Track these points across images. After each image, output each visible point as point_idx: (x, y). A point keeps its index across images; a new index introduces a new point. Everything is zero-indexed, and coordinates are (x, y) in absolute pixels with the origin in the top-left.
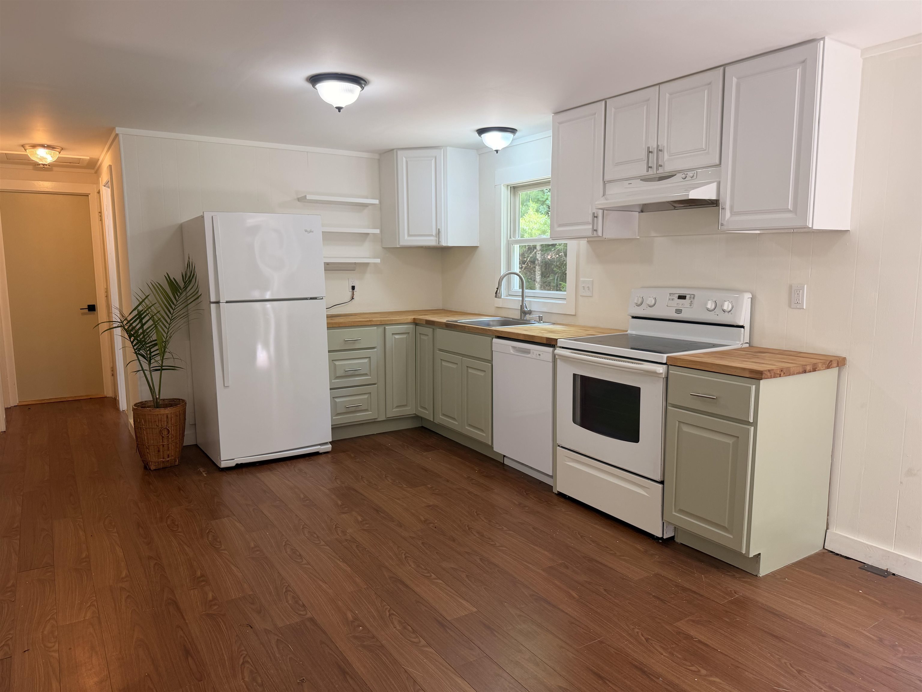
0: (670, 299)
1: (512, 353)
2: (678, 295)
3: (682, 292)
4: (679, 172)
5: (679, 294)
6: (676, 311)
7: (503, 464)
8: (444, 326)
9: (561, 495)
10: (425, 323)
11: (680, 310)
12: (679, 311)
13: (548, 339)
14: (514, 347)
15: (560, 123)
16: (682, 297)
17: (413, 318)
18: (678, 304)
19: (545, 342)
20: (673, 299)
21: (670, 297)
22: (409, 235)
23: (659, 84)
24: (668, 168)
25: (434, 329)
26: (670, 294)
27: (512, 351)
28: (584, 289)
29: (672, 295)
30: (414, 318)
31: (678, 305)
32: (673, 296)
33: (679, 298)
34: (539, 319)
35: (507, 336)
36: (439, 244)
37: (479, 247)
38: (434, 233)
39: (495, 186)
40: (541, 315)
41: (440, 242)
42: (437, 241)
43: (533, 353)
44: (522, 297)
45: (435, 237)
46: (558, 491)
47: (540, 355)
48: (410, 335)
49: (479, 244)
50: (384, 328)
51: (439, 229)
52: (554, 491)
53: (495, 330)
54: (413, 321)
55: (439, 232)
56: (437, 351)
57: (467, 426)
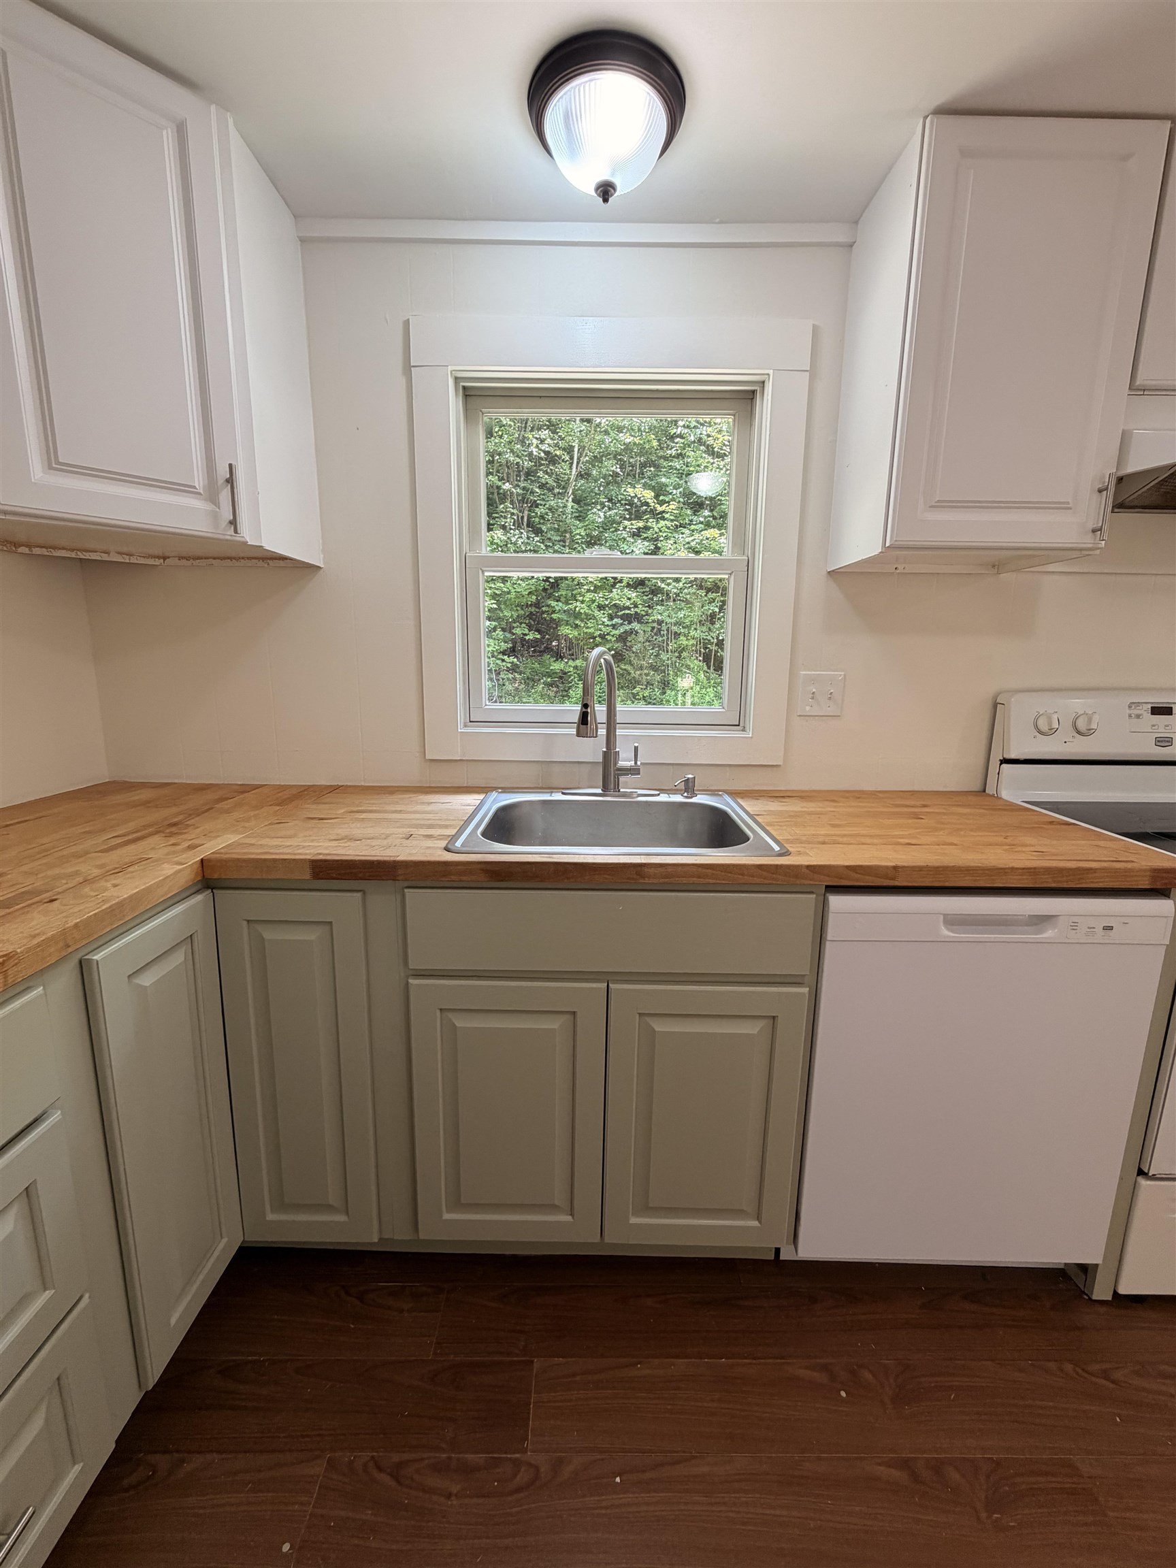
0: (1130, 716)
1: (948, 937)
2: (1149, 706)
3: (1161, 700)
5: (1153, 703)
6: (1159, 741)
11: (1168, 739)
12: (1163, 742)
14: (954, 918)
16: (1158, 711)
17: (200, 854)
18: (1154, 726)
19: (1145, 884)
20: (1138, 716)
21: (1131, 712)
22: (53, 464)
26: (1131, 704)
27: (946, 932)
28: (813, 698)
29: (1134, 706)
30: (202, 860)
31: (1154, 728)
32: (1138, 708)
33: (1153, 713)
34: (686, 790)
35: (927, 882)
36: (231, 531)
37: (322, 571)
38: (199, 481)
39: (408, 368)
40: (690, 776)
41: (233, 523)
42: (215, 517)
43: (1074, 927)
44: (605, 725)
45: (213, 498)
46: (1115, 1293)
47: (1111, 928)
48: (196, 944)
49: (324, 558)
50: (84, 969)
51: (230, 465)
52: (1096, 1296)
53: (848, 867)
54: (199, 878)
55: (230, 481)
56: (411, 981)
57: (636, 1213)
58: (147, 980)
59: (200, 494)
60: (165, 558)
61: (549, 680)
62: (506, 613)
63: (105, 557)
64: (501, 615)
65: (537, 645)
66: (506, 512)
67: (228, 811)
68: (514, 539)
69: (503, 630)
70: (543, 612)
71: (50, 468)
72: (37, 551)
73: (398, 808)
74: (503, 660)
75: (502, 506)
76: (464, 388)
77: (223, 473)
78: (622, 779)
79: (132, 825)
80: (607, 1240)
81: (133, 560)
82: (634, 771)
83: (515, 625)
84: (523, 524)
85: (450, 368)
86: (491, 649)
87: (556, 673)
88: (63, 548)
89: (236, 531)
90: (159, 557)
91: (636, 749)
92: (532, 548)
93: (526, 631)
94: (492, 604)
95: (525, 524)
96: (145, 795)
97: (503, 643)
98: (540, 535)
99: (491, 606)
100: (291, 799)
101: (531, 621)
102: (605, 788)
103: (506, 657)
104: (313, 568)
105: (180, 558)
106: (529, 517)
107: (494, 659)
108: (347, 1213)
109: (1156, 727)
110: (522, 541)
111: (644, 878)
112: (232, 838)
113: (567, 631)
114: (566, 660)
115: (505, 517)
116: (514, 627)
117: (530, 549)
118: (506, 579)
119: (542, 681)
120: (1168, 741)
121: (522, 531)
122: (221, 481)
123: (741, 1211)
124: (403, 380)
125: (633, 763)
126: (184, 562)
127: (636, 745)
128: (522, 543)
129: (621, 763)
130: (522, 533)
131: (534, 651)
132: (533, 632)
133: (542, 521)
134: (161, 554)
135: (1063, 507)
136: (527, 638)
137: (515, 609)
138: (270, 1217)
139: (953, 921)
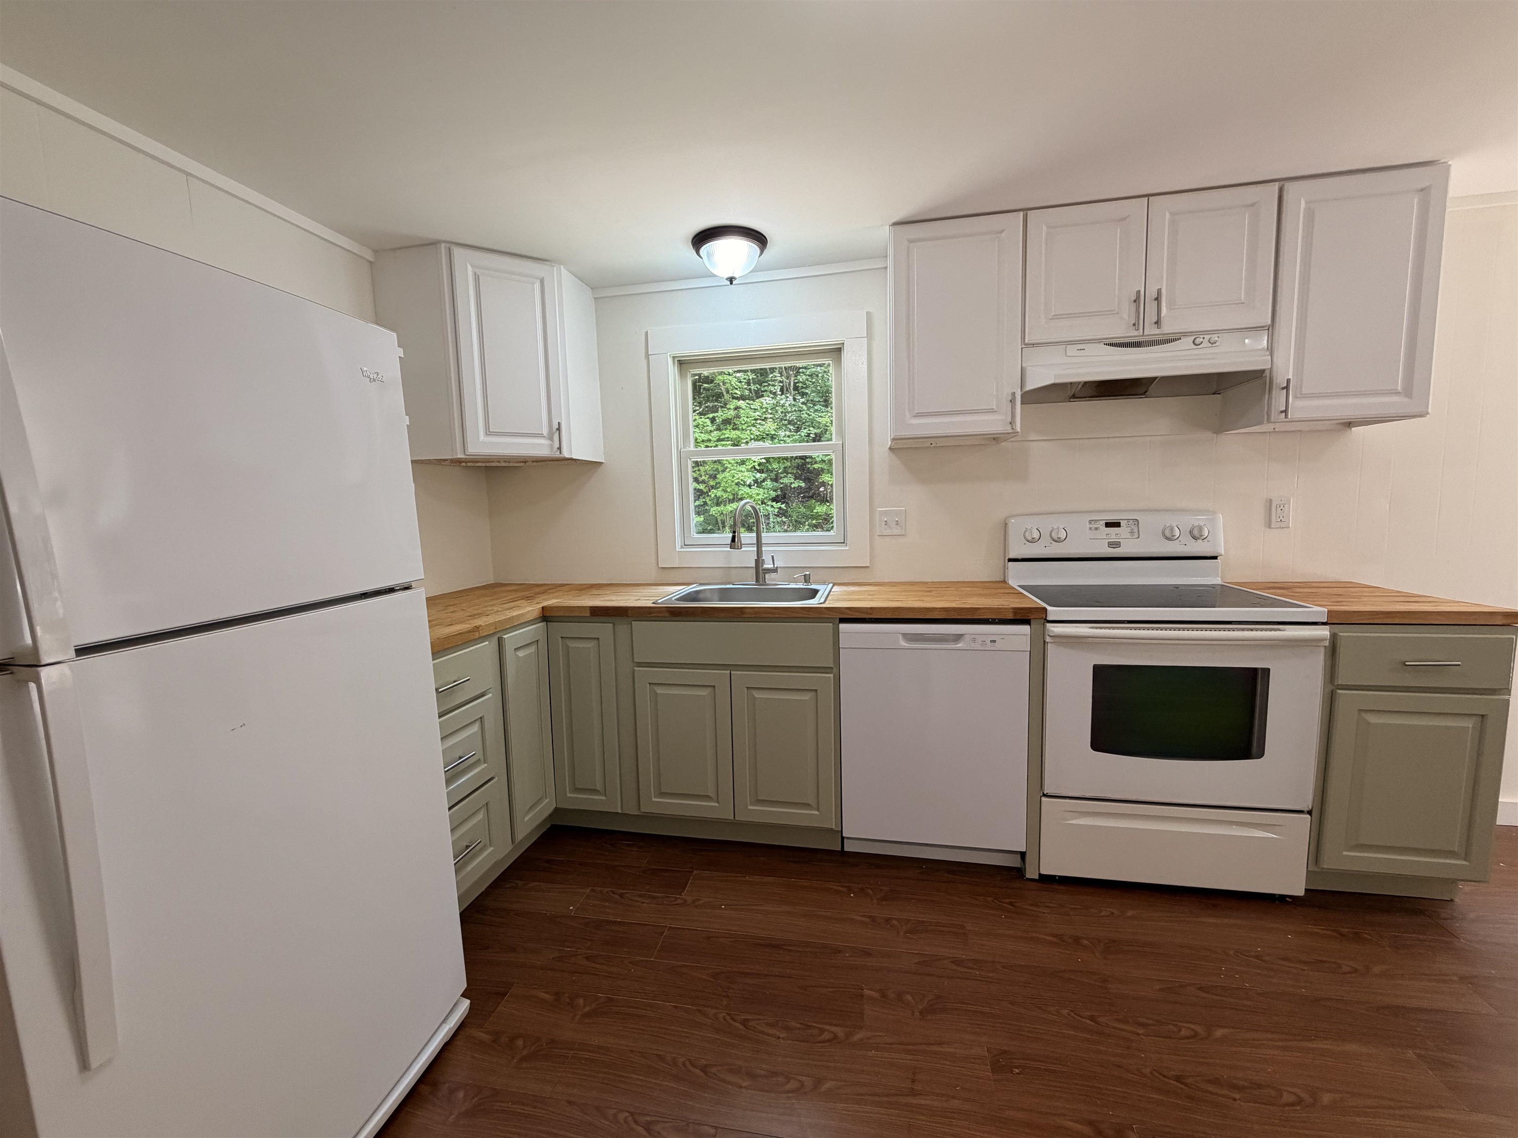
0: (1090, 529)
1: (903, 646)
2: (1104, 522)
3: (1112, 518)
4: (1186, 334)
5: (1106, 520)
6: (1110, 544)
7: (843, 852)
8: (667, 615)
9: (1047, 880)
10: (588, 615)
12: (1114, 545)
13: (1016, 610)
14: (905, 635)
15: (911, 241)
16: (1110, 525)
17: (541, 606)
18: (1107, 535)
19: (1010, 616)
20: (1096, 529)
21: (1091, 526)
22: (488, 433)
23: (1148, 196)
24: (1168, 327)
25: (614, 624)
26: (1090, 521)
27: (903, 643)
28: (886, 525)
29: (1093, 523)
30: (543, 607)
32: (1096, 523)
33: (1106, 526)
34: (805, 582)
35: (889, 616)
36: (558, 453)
37: (603, 465)
38: (545, 432)
39: (647, 356)
40: (808, 573)
41: (560, 448)
42: (552, 446)
43: (974, 640)
44: (756, 545)
45: (551, 438)
46: (1040, 875)
47: (995, 641)
48: (539, 644)
49: (605, 458)
50: (500, 641)
51: (559, 423)
52: (1028, 876)
53: (846, 608)
54: (541, 615)
55: (559, 429)
56: (635, 668)
57: (751, 804)
58: (521, 654)
59: (545, 437)
60: (525, 462)
61: (814, 522)
62: (774, 466)
63: (498, 464)
64: (770, 468)
65: (806, 492)
66: (774, 380)
67: (553, 593)
68: (782, 402)
69: (772, 480)
70: (808, 463)
71: (487, 434)
72: (469, 464)
73: (638, 591)
74: (772, 506)
75: (771, 375)
76: (679, 361)
77: (556, 426)
78: (767, 576)
79: (511, 597)
80: (736, 819)
81: (511, 465)
82: (775, 570)
83: (782, 475)
84: (790, 389)
85: (669, 354)
86: (760, 497)
87: (820, 515)
88: (480, 462)
89: (560, 453)
90: (523, 462)
91: (773, 556)
92: (797, 409)
93: (793, 481)
94: (761, 459)
95: (792, 388)
96: (514, 588)
97: (772, 492)
98: (805, 396)
99: (760, 461)
100: (584, 589)
101: (798, 471)
102: (757, 580)
103: (774, 504)
104: (598, 464)
105: (533, 462)
106: (795, 383)
107: (764, 505)
108: (606, 796)
109: (1110, 535)
110: (789, 403)
111: (743, 614)
112: (555, 601)
113: (827, 478)
114: (828, 504)
115: (774, 386)
116: (781, 478)
117: (795, 410)
118: (775, 437)
119: (807, 523)
120: (1117, 544)
121: (788, 395)
122: (554, 430)
123: (808, 805)
124: (645, 362)
125: (772, 566)
126: (535, 464)
127: (772, 554)
128: (790, 405)
129: (765, 566)
130: (787, 397)
131: (804, 497)
132: (798, 481)
133: (805, 386)
134: (523, 460)
135: (992, 411)
136: (793, 486)
137: (782, 462)
138: (569, 795)
139: (908, 637)
